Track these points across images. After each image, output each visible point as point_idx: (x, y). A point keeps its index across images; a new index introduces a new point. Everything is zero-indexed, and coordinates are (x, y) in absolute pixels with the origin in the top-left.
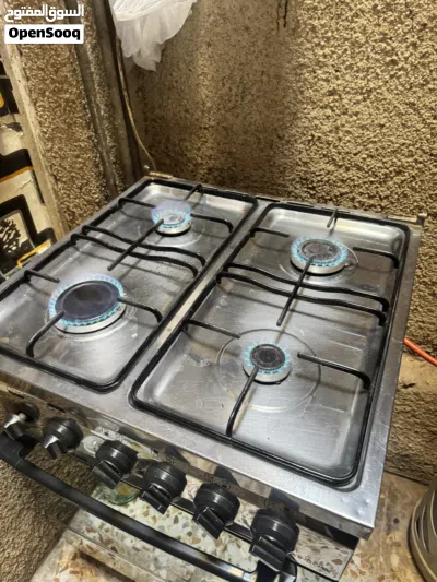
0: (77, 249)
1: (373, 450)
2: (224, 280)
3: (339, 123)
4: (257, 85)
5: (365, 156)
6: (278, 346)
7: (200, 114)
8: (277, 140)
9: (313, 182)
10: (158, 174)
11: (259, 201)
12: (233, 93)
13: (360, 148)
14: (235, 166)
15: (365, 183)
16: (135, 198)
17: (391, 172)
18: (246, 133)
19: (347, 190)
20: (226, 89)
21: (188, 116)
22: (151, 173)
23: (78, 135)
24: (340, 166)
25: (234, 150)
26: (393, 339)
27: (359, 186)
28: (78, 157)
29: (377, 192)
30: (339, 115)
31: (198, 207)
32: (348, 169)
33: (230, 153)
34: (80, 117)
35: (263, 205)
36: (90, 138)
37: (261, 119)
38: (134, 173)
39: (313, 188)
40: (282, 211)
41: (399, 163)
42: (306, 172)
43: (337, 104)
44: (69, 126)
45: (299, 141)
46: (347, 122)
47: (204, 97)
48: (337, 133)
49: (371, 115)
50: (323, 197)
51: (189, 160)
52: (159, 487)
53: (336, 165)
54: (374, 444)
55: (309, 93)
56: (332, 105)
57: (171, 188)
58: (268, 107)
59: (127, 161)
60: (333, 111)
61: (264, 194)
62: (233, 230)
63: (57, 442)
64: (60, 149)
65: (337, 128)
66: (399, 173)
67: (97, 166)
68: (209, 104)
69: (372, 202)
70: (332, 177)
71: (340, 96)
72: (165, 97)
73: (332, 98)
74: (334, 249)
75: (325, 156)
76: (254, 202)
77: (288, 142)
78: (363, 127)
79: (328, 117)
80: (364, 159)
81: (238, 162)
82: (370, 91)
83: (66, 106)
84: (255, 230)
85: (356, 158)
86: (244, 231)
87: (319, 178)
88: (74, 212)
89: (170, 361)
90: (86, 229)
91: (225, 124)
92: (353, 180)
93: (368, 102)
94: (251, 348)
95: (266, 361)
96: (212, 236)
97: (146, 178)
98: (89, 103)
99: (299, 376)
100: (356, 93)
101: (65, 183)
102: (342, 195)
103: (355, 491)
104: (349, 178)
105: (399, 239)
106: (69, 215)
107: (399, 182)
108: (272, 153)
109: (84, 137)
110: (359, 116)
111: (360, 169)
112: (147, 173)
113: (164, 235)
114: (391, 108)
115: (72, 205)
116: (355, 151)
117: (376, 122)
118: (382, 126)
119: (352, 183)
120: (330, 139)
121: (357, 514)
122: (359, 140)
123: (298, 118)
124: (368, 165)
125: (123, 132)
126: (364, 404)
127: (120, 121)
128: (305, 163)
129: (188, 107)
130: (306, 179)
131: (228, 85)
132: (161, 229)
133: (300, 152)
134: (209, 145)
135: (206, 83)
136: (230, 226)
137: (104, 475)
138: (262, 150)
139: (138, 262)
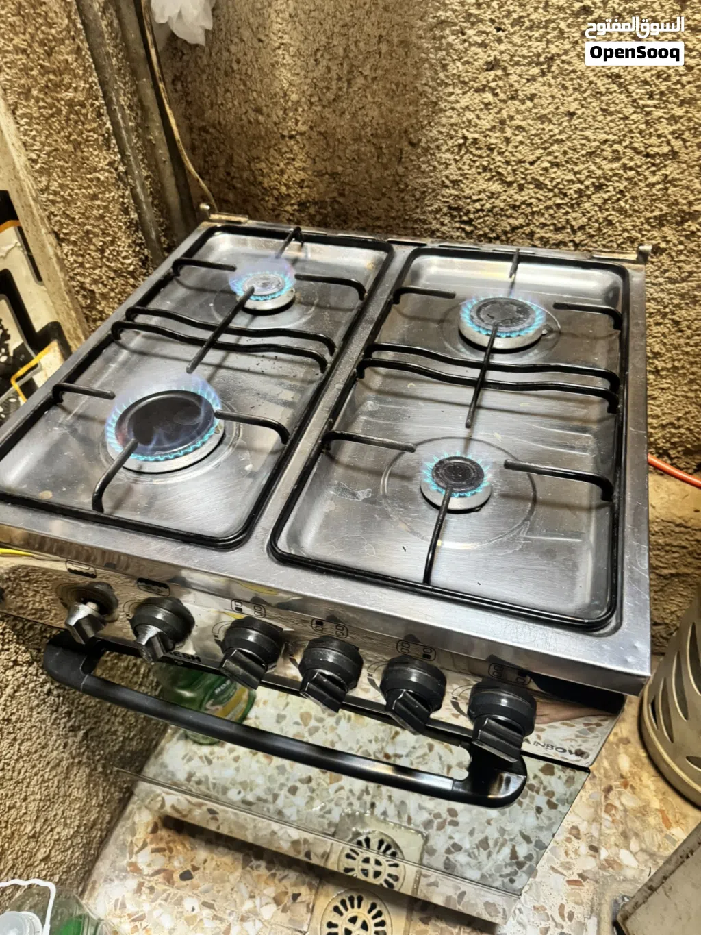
0: (123, 347)
1: (630, 577)
2: (367, 371)
3: (504, 114)
4: (371, 60)
5: (547, 165)
6: (470, 457)
7: (280, 113)
8: (408, 148)
9: (468, 212)
10: (224, 217)
11: (395, 246)
12: (334, 75)
13: (539, 152)
14: (342, 195)
15: (548, 208)
16: (196, 258)
17: (587, 187)
18: (357, 139)
19: (521, 221)
20: (321, 70)
21: (261, 118)
22: (213, 217)
23: (93, 161)
24: (510, 184)
25: (340, 169)
26: (630, 429)
27: (539, 213)
28: (94, 197)
29: (568, 221)
30: (504, 102)
31: (299, 265)
32: (521, 188)
33: (334, 175)
34: (93, 130)
35: (402, 253)
36: (111, 164)
37: (382, 116)
38: (185, 219)
39: (469, 222)
40: (435, 259)
41: (599, 172)
42: (457, 197)
43: (501, 83)
44: (77, 145)
45: (444, 148)
46: (518, 112)
47: (286, 85)
48: (503, 131)
49: (553, 97)
50: (485, 235)
51: (266, 191)
52: (327, 673)
53: (503, 182)
54: (631, 571)
55: (456, 68)
56: (493, 85)
57: (249, 238)
58: (391, 95)
59: (173, 198)
60: (496, 95)
61: (400, 235)
62: (365, 295)
63: (158, 635)
64: (61, 186)
65: (502, 122)
66: (599, 188)
67: (126, 212)
68: (294, 97)
69: (560, 237)
70: (497, 202)
71: (505, 69)
72: (220, 90)
73: (492, 73)
74: (524, 310)
75: (485, 169)
76: (387, 248)
77: (427, 150)
78: (542, 118)
79: (487, 105)
80: (546, 169)
81: (347, 188)
82: (552, 59)
83: (70, 112)
84: (398, 293)
85: (532, 169)
86: (382, 296)
87: (478, 206)
88: (92, 292)
89: (313, 497)
90: (132, 313)
91: (322, 129)
92: (530, 205)
93: (549, 76)
94: (431, 465)
95: (457, 479)
96: (331, 308)
97: (205, 225)
98: (109, 103)
99: (505, 496)
100: (529, 64)
101: (75, 243)
102: (514, 229)
103: (617, 634)
104: (524, 202)
105: (613, 289)
106: (84, 297)
107: (600, 202)
108: (401, 170)
109: (103, 164)
110: (536, 101)
111: (539, 185)
112: (204, 217)
113: (256, 313)
114: (585, 85)
115: (88, 280)
116: (531, 158)
117: (562, 109)
118: (571, 115)
119: (528, 210)
120: (493, 141)
121: (625, 663)
122: (537, 140)
123: (442, 110)
124: (553, 179)
125: (163, 152)
126: (606, 522)
127: (157, 134)
128: (455, 183)
129: (261, 103)
130: (458, 209)
131: (324, 63)
132: (250, 304)
133: (447, 165)
134: (298, 164)
135: (288, 60)
136: (359, 287)
137: (241, 671)
138: (386, 167)
139: (224, 359)
